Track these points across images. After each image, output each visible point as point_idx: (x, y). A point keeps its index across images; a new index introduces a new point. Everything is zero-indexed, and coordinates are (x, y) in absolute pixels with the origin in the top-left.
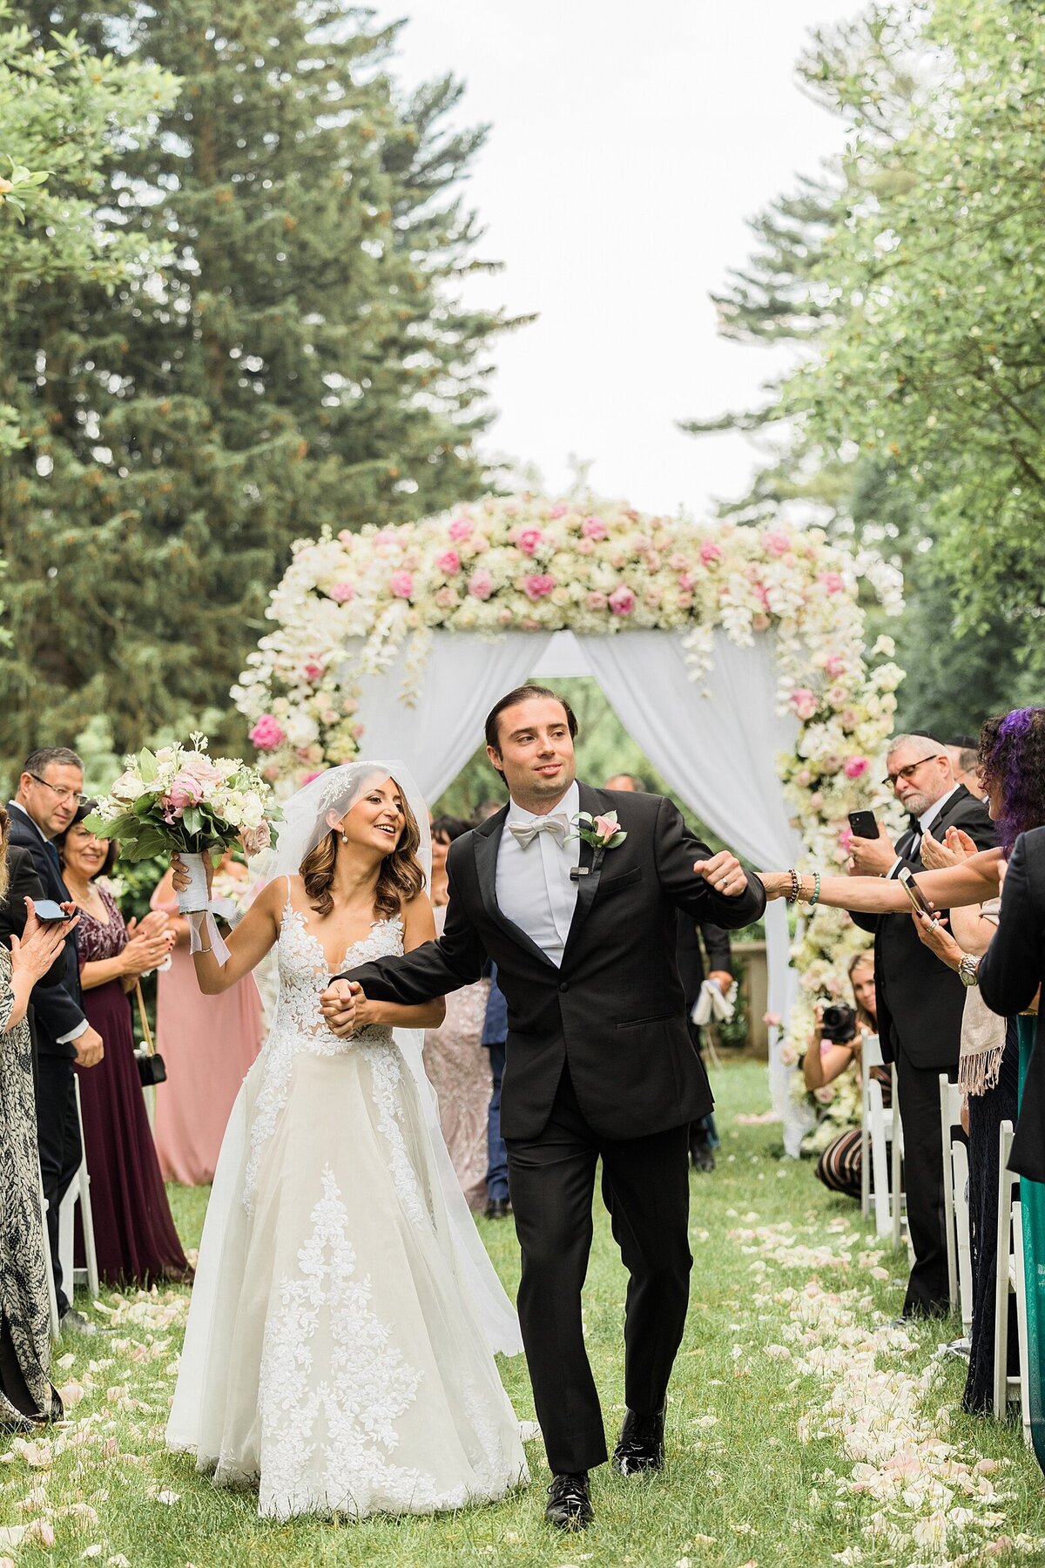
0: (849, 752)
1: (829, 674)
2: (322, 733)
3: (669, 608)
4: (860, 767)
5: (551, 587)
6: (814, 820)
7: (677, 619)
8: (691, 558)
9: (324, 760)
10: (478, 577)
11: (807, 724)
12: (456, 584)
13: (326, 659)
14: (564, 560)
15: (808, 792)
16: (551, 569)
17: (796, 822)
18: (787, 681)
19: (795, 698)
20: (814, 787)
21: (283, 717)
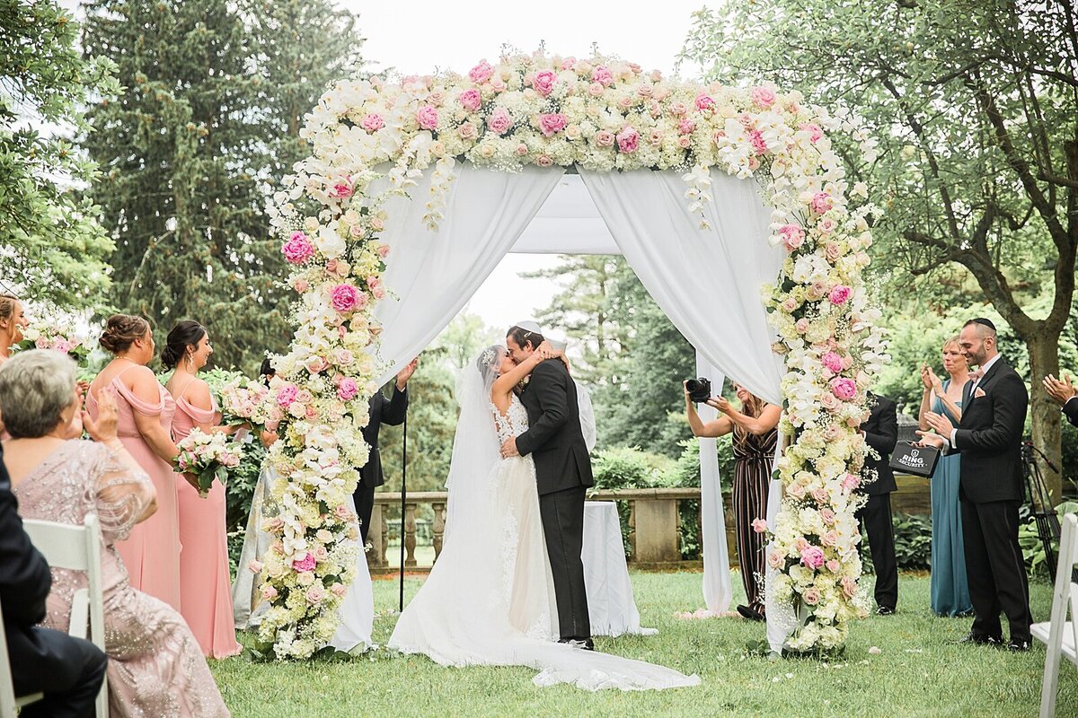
0: (831, 282)
1: (816, 209)
2: (349, 250)
3: (670, 149)
4: (845, 293)
5: (564, 125)
6: (801, 342)
7: (677, 160)
8: (689, 105)
9: (350, 276)
10: (498, 113)
11: (794, 255)
12: (476, 121)
13: (354, 178)
14: (575, 101)
15: (793, 319)
16: (564, 109)
17: (778, 347)
18: (780, 213)
19: (784, 230)
20: (798, 314)
21: (313, 233)
